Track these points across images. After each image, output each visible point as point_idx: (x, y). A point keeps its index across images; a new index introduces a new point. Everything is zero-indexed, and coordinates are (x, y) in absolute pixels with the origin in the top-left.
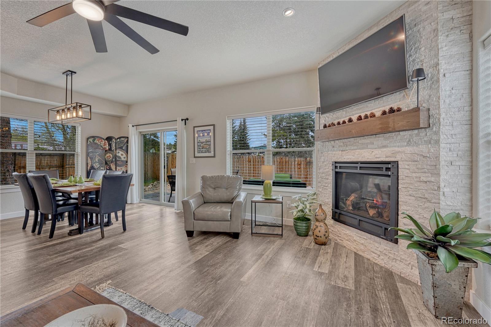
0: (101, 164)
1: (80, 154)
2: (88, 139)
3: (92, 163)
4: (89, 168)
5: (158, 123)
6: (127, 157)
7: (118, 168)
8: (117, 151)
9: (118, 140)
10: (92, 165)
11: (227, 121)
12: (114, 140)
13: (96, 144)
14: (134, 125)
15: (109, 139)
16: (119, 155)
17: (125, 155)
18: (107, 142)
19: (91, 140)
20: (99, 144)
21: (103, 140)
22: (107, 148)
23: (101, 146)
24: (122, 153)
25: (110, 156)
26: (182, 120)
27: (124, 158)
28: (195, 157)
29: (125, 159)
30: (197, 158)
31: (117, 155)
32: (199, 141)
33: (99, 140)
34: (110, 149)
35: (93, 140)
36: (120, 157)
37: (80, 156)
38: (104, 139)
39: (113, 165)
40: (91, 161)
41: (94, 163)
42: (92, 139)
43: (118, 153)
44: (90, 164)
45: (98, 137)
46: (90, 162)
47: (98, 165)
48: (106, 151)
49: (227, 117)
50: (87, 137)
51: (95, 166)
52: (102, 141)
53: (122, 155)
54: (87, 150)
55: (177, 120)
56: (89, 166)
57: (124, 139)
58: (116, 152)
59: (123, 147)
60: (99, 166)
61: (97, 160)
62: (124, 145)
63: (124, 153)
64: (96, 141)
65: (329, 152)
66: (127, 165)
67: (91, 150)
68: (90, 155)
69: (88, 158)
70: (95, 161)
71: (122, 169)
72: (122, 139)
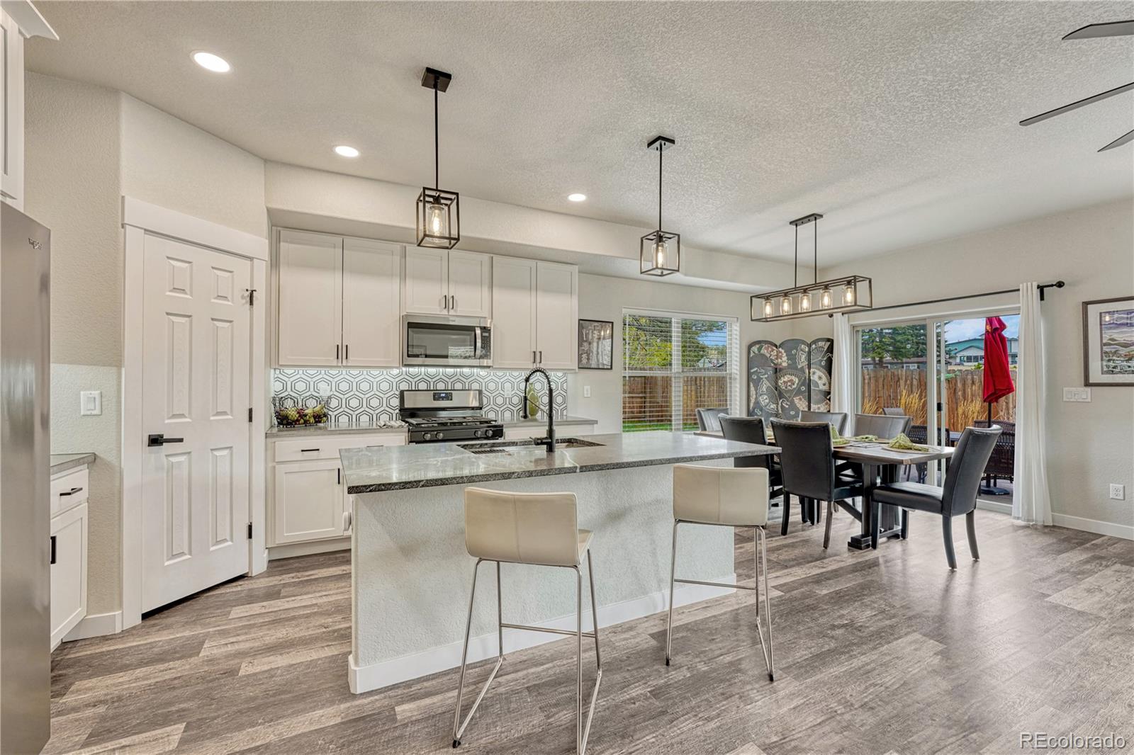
0: (771, 396)
1: (738, 377)
2: (750, 347)
3: (756, 394)
6: (830, 384)
7: (813, 406)
8: (812, 371)
9: (814, 346)
10: (756, 398)
12: (803, 347)
13: (764, 355)
15: (789, 345)
16: (815, 378)
17: (825, 379)
18: (783, 351)
19: (755, 349)
20: (768, 355)
21: (775, 348)
22: (784, 365)
23: (772, 361)
24: (821, 374)
25: (791, 381)
27: (824, 385)
29: (826, 388)
30: (1098, 388)
31: (811, 378)
33: (767, 349)
34: (793, 366)
35: (758, 349)
36: (816, 384)
37: (738, 381)
38: (776, 346)
39: (800, 399)
40: (756, 390)
41: (761, 395)
42: (757, 346)
43: (814, 373)
44: (754, 396)
45: (766, 342)
46: (754, 392)
47: (766, 399)
48: (782, 370)
50: (748, 344)
52: (772, 351)
53: (820, 378)
54: (749, 369)
56: (753, 401)
57: (824, 343)
58: (809, 373)
59: (821, 361)
60: (767, 401)
61: (765, 390)
62: (823, 357)
63: (825, 373)
64: (764, 351)
66: (829, 400)
67: (755, 369)
68: (753, 379)
69: (752, 385)
70: (762, 391)
71: (819, 408)
72: (820, 344)
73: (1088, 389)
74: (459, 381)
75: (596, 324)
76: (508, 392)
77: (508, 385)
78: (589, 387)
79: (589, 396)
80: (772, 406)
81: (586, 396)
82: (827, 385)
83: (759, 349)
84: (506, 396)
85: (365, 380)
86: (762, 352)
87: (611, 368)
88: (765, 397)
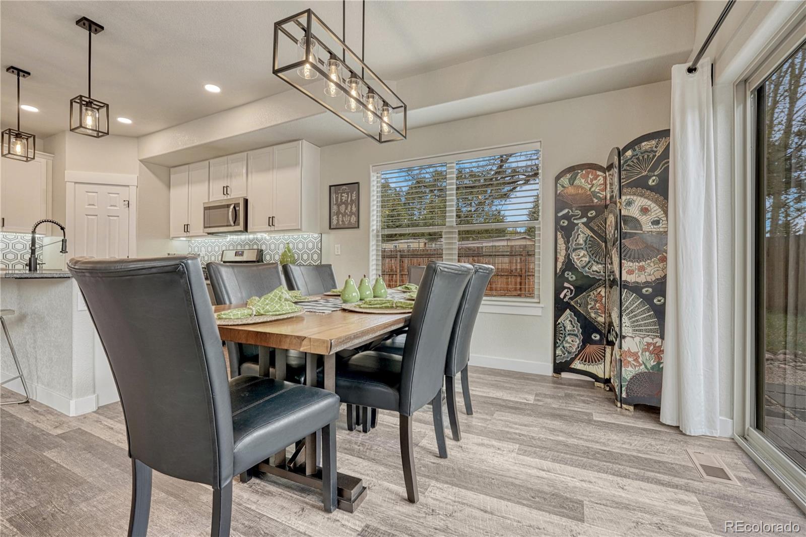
0: (593, 252)
2: (558, 178)
3: (567, 249)
4: (559, 265)
6: (667, 218)
7: (627, 265)
8: (624, 198)
9: (629, 153)
10: (568, 256)
13: (581, 188)
16: (633, 211)
17: (655, 212)
19: (565, 180)
20: (589, 187)
21: (599, 173)
22: (607, 196)
23: (594, 194)
25: (611, 223)
27: (656, 222)
29: (660, 228)
31: (623, 213)
33: (585, 177)
34: (611, 198)
35: (569, 179)
36: (636, 223)
38: (601, 168)
39: (615, 254)
40: (567, 242)
41: (575, 250)
42: (569, 176)
43: (629, 203)
44: (563, 253)
45: (584, 166)
46: (564, 247)
47: (584, 256)
50: (555, 176)
51: (575, 258)
52: (596, 177)
53: (645, 211)
56: (561, 259)
57: (654, 142)
58: (620, 204)
59: (647, 177)
60: (587, 259)
61: (581, 242)
62: (653, 170)
63: (654, 202)
64: (580, 181)
66: (667, 251)
67: (566, 211)
68: (563, 227)
69: (559, 235)
70: (578, 244)
71: (642, 269)
72: (645, 145)
75: (344, 187)
78: (339, 246)
79: (339, 253)
80: (595, 268)
81: (336, 254)
83: (572, 181)
86: (576, 182)
87: (358, 227)
88: (582, 253)
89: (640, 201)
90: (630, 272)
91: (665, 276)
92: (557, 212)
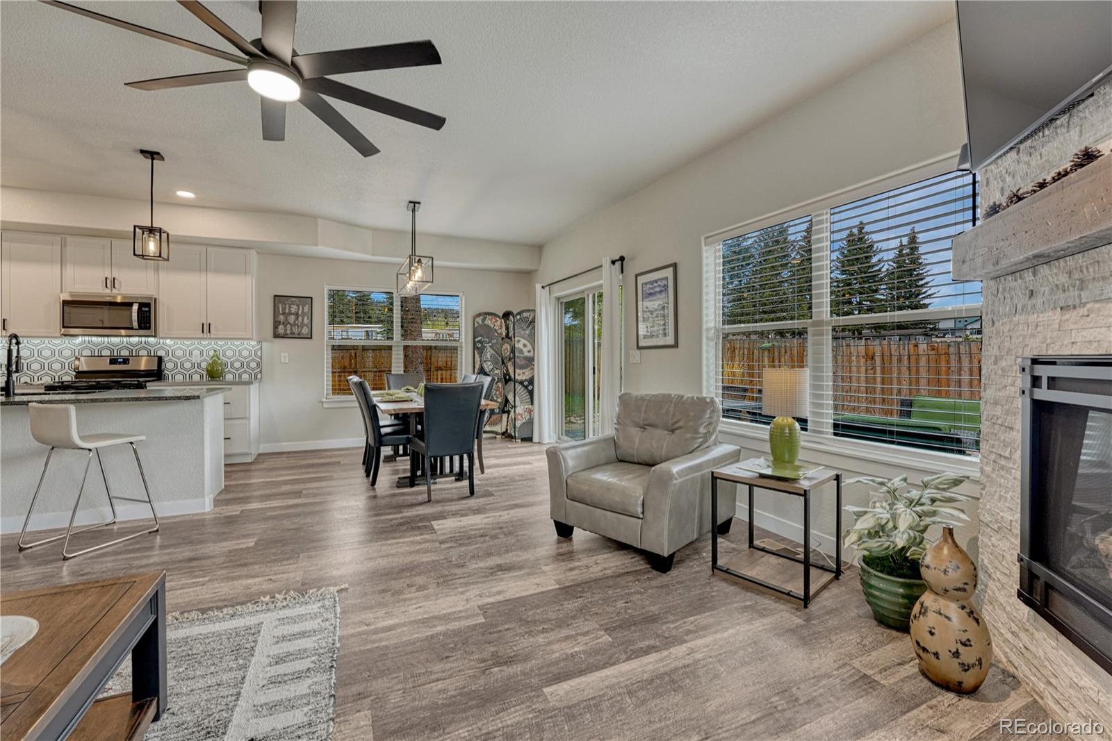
0: (495, 362)
2: (475, 318)
3: (481, 361)
4: (476, 371)
5: (576, 275)
6: (534, 350)
7: (518, 371)
8: (516, 339)
9: (519, 317)
10: (481, 365)
11: (704, 248)
12: (511, 317)
13: (488, 326)
14: (544, 285)
15: (507, 315)
16: (520, 345)
17: (529, 347)
18: (503, 321)
19: (480, 320)
20: (492, 326)
21: (497, 319)
22: (504, 334)
23: (496, 331)
24: (526, 342)
25: (507, 348)
26: (613, 262)
27: (529, 352)
28: (639, 348)
29: (531, 354)
30: (642, 351)
31: (517, 345)
32: (647, 308)
33: (491, 320)
34: (507, 336)
36: (521, 351)
37: (465, 349)
38: (499, 317)
39: (510, 365)
40: (481, 357)
41: (485, 361)
42: (481, 317)
43: (519, 341)
44: (479, 363)
45: (489, 313)
46: (479, 359)
47: (490, 365)
48: (503, 339)
49: (703, 239)
50: (474, 315)
51: (486, 366)
52: (496, 321)
53: (525, 346)
55: (601, 266)
56: (477, 366)
57: (528, 314)
58: (514, 341)
59: (526, 330)
60: (491, 367)
61: (489, 357)
62: (529, 326)
63: (529, 342)
64: (488, 322)
65: (1016, 319)
66: (533, 365)
67: (480, 338)
68: (478, 348)
69: (476, 353)
70: (487, 358)
71: (524, 373)
72: (525, 314)
73: (638, 352)
74: (144, 348)
75: (294, 299)
76: (196, 357)
77: (196, 353)
78: (287, 354)
79: (287, 361)
80: (496, 372)
81: (283, 361)
82: (532, 352)
83: (483, 320)
84: (194, 361)
85: (46, 348)
86: (486, 322)
87: (312, 337)
88: (489, 363)
89: (523, 341)
90: (519, 375)
91: (533, 377)
92: (474, 338)
